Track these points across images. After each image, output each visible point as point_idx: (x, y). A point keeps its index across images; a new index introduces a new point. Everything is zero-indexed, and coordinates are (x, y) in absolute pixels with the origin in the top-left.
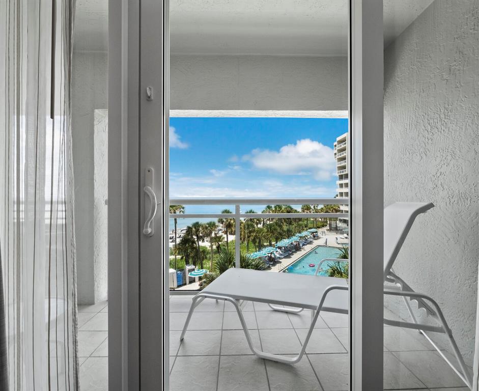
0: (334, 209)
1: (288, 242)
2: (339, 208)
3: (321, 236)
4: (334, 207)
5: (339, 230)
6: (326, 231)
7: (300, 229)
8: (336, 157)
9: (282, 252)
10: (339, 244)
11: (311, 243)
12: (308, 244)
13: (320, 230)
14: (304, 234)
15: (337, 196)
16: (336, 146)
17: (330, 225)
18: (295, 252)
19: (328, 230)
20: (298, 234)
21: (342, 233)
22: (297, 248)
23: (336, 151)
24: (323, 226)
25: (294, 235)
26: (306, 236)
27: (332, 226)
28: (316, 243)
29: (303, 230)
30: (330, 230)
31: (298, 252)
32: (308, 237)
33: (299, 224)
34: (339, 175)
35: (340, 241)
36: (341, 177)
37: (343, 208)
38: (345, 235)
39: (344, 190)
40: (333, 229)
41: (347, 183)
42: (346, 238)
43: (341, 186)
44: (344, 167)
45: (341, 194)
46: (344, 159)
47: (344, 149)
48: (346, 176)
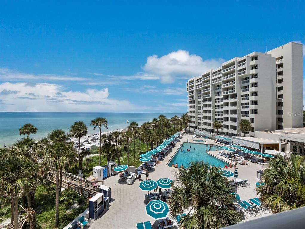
0: (188, 120)
2: (191, 120)
3: (183, 136)
4: (188, 119)
5: (191, 132)
7: (173, 132)
8: (188, 91)
10: (194, 141)
11: (179, 141)
15: (188, 112)
16: (188, 84)
18: (173, 147)
21: (193, 134)
23: (188, 87)
27: (186, 130)
28: (182, 141)
29: (174, 133)
34: (190, 101)
36: (191, 102)
37: (193, 120)
38: (195, 135)
39: (193, 109)
40: (186, 132)
41: (195, 106)
42: (196, 137)
43: (191, 107)
44: (193, 97)
45: (191, 112)
46: (193, 92)
47: (193, 86)
48: (194, 102)
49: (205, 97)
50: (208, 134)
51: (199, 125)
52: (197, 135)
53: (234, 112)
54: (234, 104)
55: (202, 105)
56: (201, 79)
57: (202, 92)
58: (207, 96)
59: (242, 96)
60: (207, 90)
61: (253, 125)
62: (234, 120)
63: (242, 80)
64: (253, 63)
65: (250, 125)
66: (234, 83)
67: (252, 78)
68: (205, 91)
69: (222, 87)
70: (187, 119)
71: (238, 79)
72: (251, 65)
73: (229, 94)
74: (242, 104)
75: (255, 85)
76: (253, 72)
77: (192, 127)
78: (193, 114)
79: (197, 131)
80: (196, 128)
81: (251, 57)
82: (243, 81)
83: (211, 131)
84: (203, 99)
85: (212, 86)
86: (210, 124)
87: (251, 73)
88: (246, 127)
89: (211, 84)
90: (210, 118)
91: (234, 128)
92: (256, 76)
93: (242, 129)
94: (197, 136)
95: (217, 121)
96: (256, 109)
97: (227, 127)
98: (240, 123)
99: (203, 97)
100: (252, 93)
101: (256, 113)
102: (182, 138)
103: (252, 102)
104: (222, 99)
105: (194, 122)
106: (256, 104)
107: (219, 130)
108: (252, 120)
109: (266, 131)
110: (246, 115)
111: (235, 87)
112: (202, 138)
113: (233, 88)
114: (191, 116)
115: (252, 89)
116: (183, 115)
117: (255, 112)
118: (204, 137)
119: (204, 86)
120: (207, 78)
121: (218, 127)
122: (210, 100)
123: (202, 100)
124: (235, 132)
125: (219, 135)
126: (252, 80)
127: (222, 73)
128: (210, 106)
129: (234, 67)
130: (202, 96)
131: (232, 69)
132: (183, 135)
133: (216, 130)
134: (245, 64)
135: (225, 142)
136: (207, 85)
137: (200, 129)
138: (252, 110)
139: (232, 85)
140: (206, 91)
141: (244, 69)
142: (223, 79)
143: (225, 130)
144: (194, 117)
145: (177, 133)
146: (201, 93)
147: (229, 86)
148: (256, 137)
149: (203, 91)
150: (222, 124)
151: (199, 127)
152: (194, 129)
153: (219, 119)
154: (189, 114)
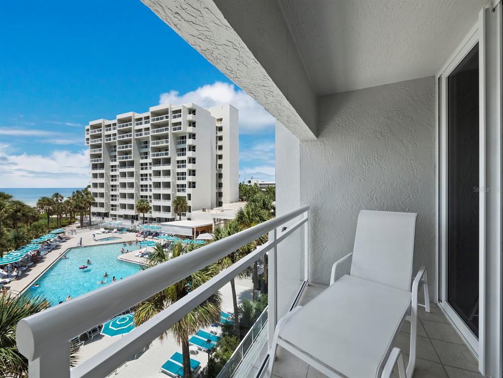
0: (88, 202)
1: (19, 254)
2: (94, 200)
3: (71, 236)
4: (88, 200)
5: (94, 225)
6: (75, 228)
8: (88, 143)
9: (7, 272)
10: (96, 241)
11: (57, 247)
12: (53, 249)
13: (67, 229)
14: (45, 237)
15: (89, 186)
16: (88, 130)
17: (81, 221)
18: (34, 265)
19: (79, 227)
20: (35, 240)
21: (99, 228)
22: (36, 259)
23: (88, 136)
24: (70, 223)
25: (29, 243)
26: (49, 240)
27: (84, 222)
28: (65, 246)
30: (82, 226)
31: (39, 265)
32: (51, 240)
33: (35, 226)
34: (93, 164)
35: (98, 237)
36: (95, 167)
37: (98, 200)
38: (103, 230)
39: (99, 180)
40: (84, 225)
41: (103, 174)
42: (104, 232)
43: (95, 176)
44: (99, 156)
45: (95, 185)
46: (99, 146)
47: (99, 136)
48: (102, 166)
49: (123, 158)
50: (128, 224)
51: (112, 210)
52: (106, 229)
53: (167, 185)
54: (167, 173)
55: (117, 173)
56: (115, 124)
57: (117, 150)
58: (126, 158)
59: (178, 162)
60: (126, 147)
61: (190, 203)
62: (167, 197)
63: (177, 138)
64: (190, 117)
65: (186, 203)
66: (167, 142)
67: (190, 138)
68: (123, 148)
69: (151, 145)
70: (86, 200)
71: (172, 136)
72: (188, 119)
73: (160, 157)
74: (178, 173)
75: (193, 148)
76: (190, 130)
77: (99, 214)
78: (99, 190)
79: (108, 221)
80: (106, 215)
81: (188, 109)
82: (179, 140)
83: (134, 218)
84: (120, 162)
85: (135, 142)
86: (131, 207)
87: (188, 132)
88: (181, 207)
89: (133, 136)
90: (131, 196)
91: (167, 209)
92: (193, 136)
93: (176, 210)
94: (107, 231)
95: (142, 201)
96: (194, 181)
97: (158, 208)
98: (175, 202)
99: (120, 158)
100: (190, 159)
101: (194, 187)
102: (69, 239)
103: (190, 171)
104: (150, 164)
105: (102, 205)
106: (194, 175)
107: (147, 215)
108: (189, 195)
109: (204, 210)
110: (183, 190)
111: (168, 147)
112: (116, 232)
113: (166, 149)
114: (96, 195)
115: (189, 154)
116: (77, 192)
117: (193, 185)
118: (120, 230)
119: (121, 139)
120: (127, 125)
121: (144, 211)
122: (132, 164)
123: (117, 163)
124: (169, 215)
125: (146, 223)
126: (189, 142)
127: (151, 122)
128: (131, 174)
129: (167, 117)
130: (117, 157)
131: (165, 120)
132: (74, 233)
133: (141, 215)
134: (180, 116)
135: (154, 233)
136: (126, 138)
137: (115, 216)
138: (190, 183)
139: (164, 144)
140: (125, 149)
141: (180, 123)
142: (152, 133)
143: (155, 214)
144: (102, 195)
145: (53, 232)
146: (115, 151)
147: (160, 145)
148: (193, 220)
149: (120, 148)
150: (151, 205)
151: (112, 212)
152: (103, 219)
153: (146, 197)
154: (92, 190)
